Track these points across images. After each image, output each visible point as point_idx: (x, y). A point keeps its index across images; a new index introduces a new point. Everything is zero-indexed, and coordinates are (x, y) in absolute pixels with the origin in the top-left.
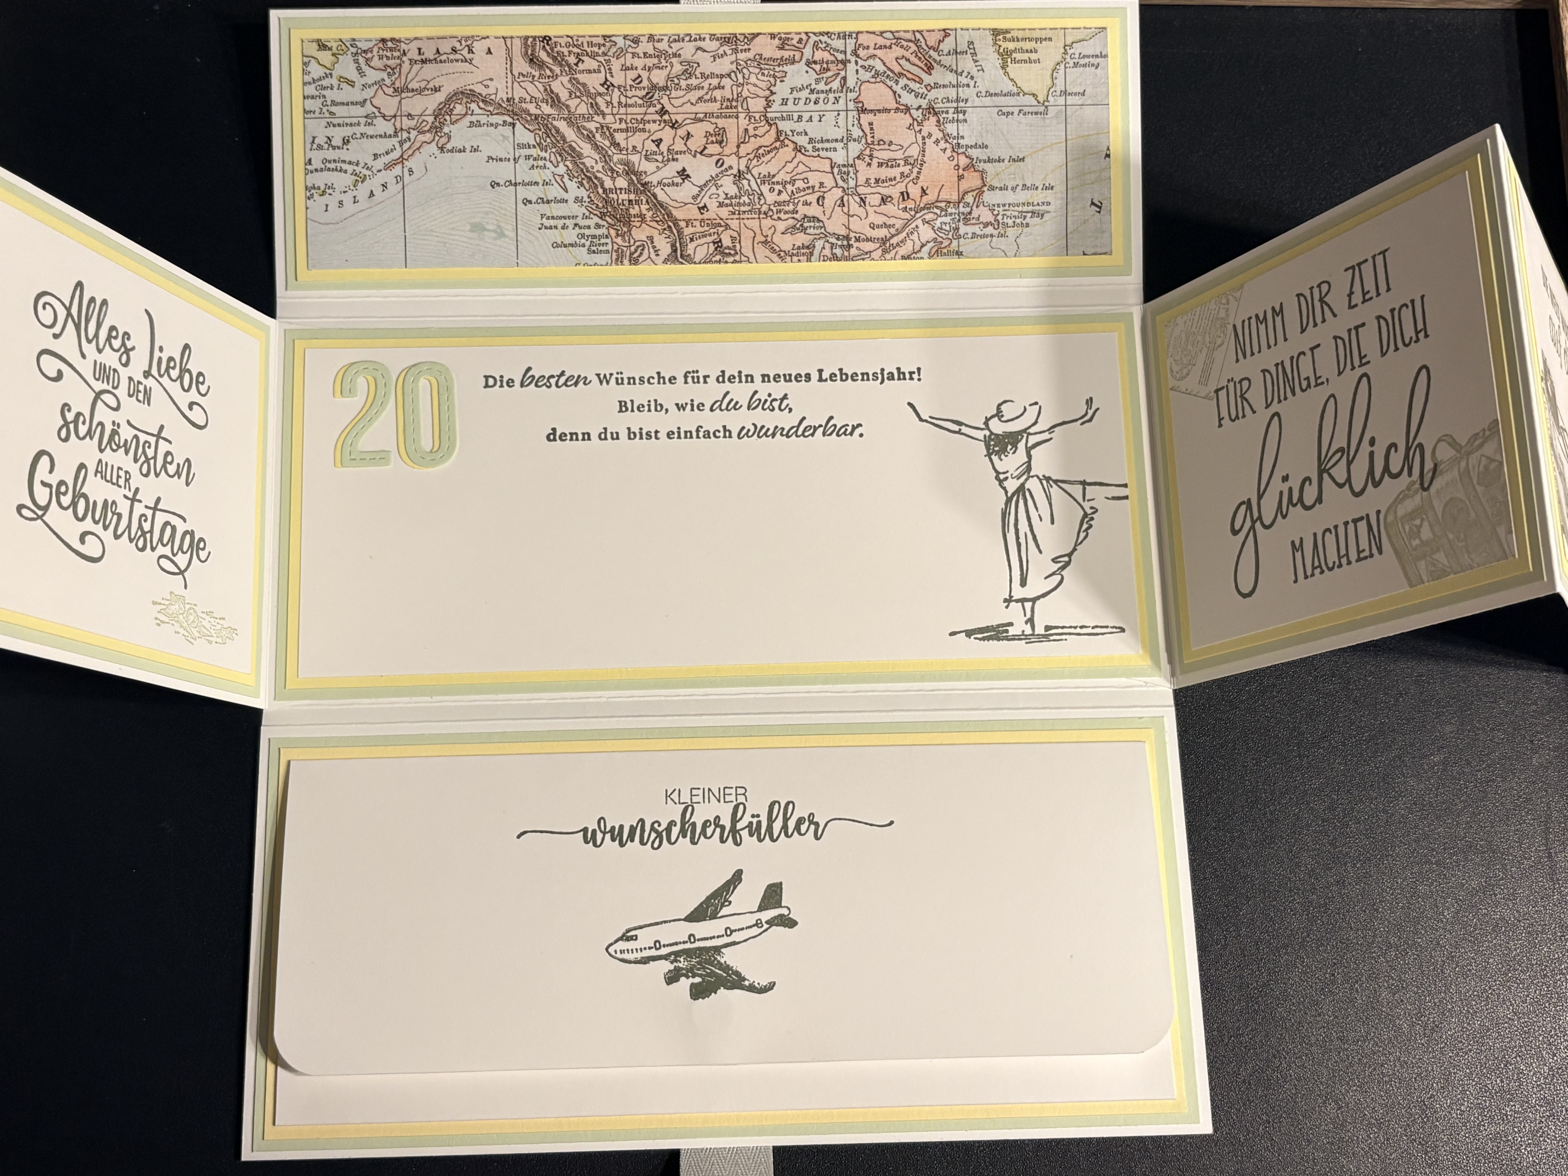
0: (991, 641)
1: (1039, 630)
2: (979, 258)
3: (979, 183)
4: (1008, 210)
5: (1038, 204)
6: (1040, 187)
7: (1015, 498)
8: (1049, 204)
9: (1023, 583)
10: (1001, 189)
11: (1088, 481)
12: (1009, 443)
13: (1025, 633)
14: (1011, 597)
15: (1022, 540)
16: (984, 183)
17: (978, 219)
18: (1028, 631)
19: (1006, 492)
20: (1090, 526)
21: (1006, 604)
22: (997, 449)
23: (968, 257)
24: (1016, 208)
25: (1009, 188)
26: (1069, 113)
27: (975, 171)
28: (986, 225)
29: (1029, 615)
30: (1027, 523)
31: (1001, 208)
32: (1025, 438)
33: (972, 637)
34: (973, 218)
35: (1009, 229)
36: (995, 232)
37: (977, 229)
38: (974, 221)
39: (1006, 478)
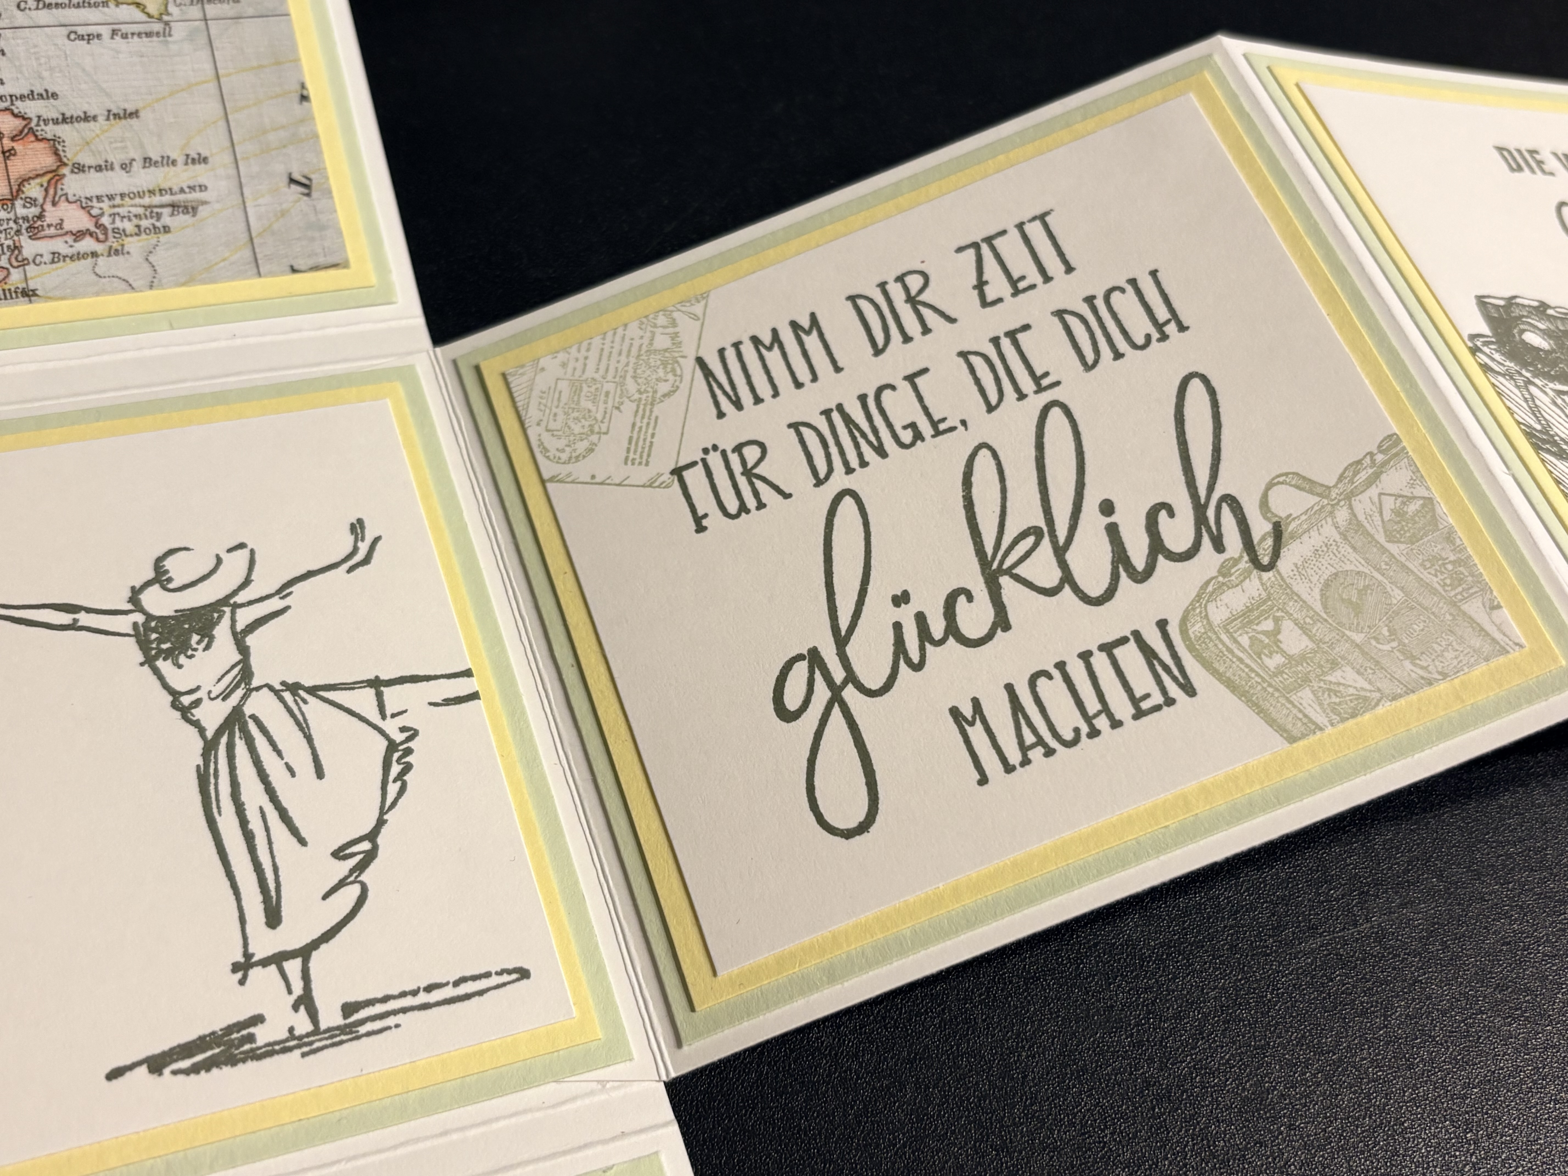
0: (215, 1071)
1: (331, 1017)
2: (74, 297)
3: (49, 161)
4: (123, 206)
5: (182, 191)
6: (181, 160)
7: (224, 740)
8: (203, 188)
9: (273, 918)
10: (99, 168)
11: (384, 676)
12: (191, 630)
13: (297, 1033)
14: (247, 955)
15: (256, 825)
16: (60, 160)
17: (60, 225)
18: (303, 1025)
19: (202, 731)
20: (408, 768)
21: (239, 975)
22: (164, 646)
23: (49, 299)
24: (137, 201)
25: (117, 167)
26: (213, 32)
27: (38, 139)
28: (79, 235)
29: (298, 988)
30: (261, 787)
31: (105, 205)
32: (228, 615)
33: (167, 1071)
34: (49, 226)
35: (130, 239)
36: (99, 248)
37: (60, 245)
38: (52, 231)
39: (197, 703)
